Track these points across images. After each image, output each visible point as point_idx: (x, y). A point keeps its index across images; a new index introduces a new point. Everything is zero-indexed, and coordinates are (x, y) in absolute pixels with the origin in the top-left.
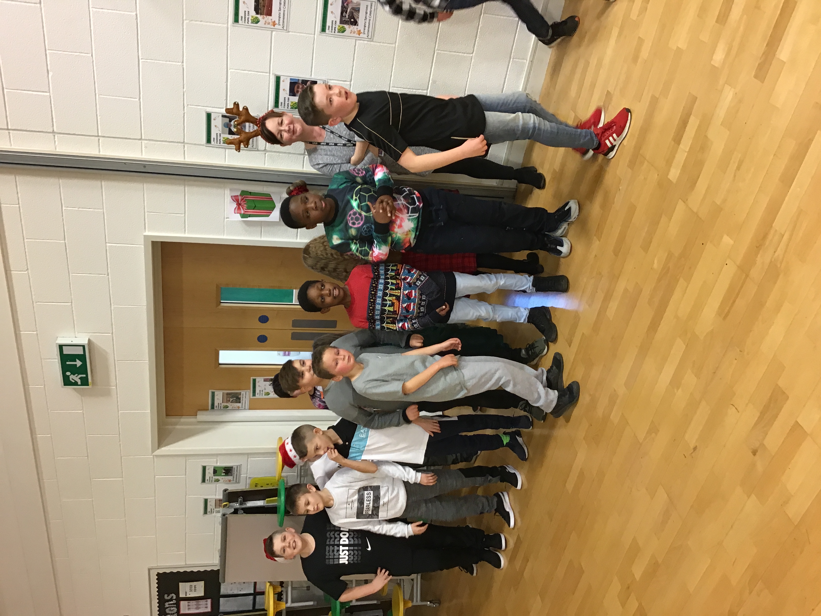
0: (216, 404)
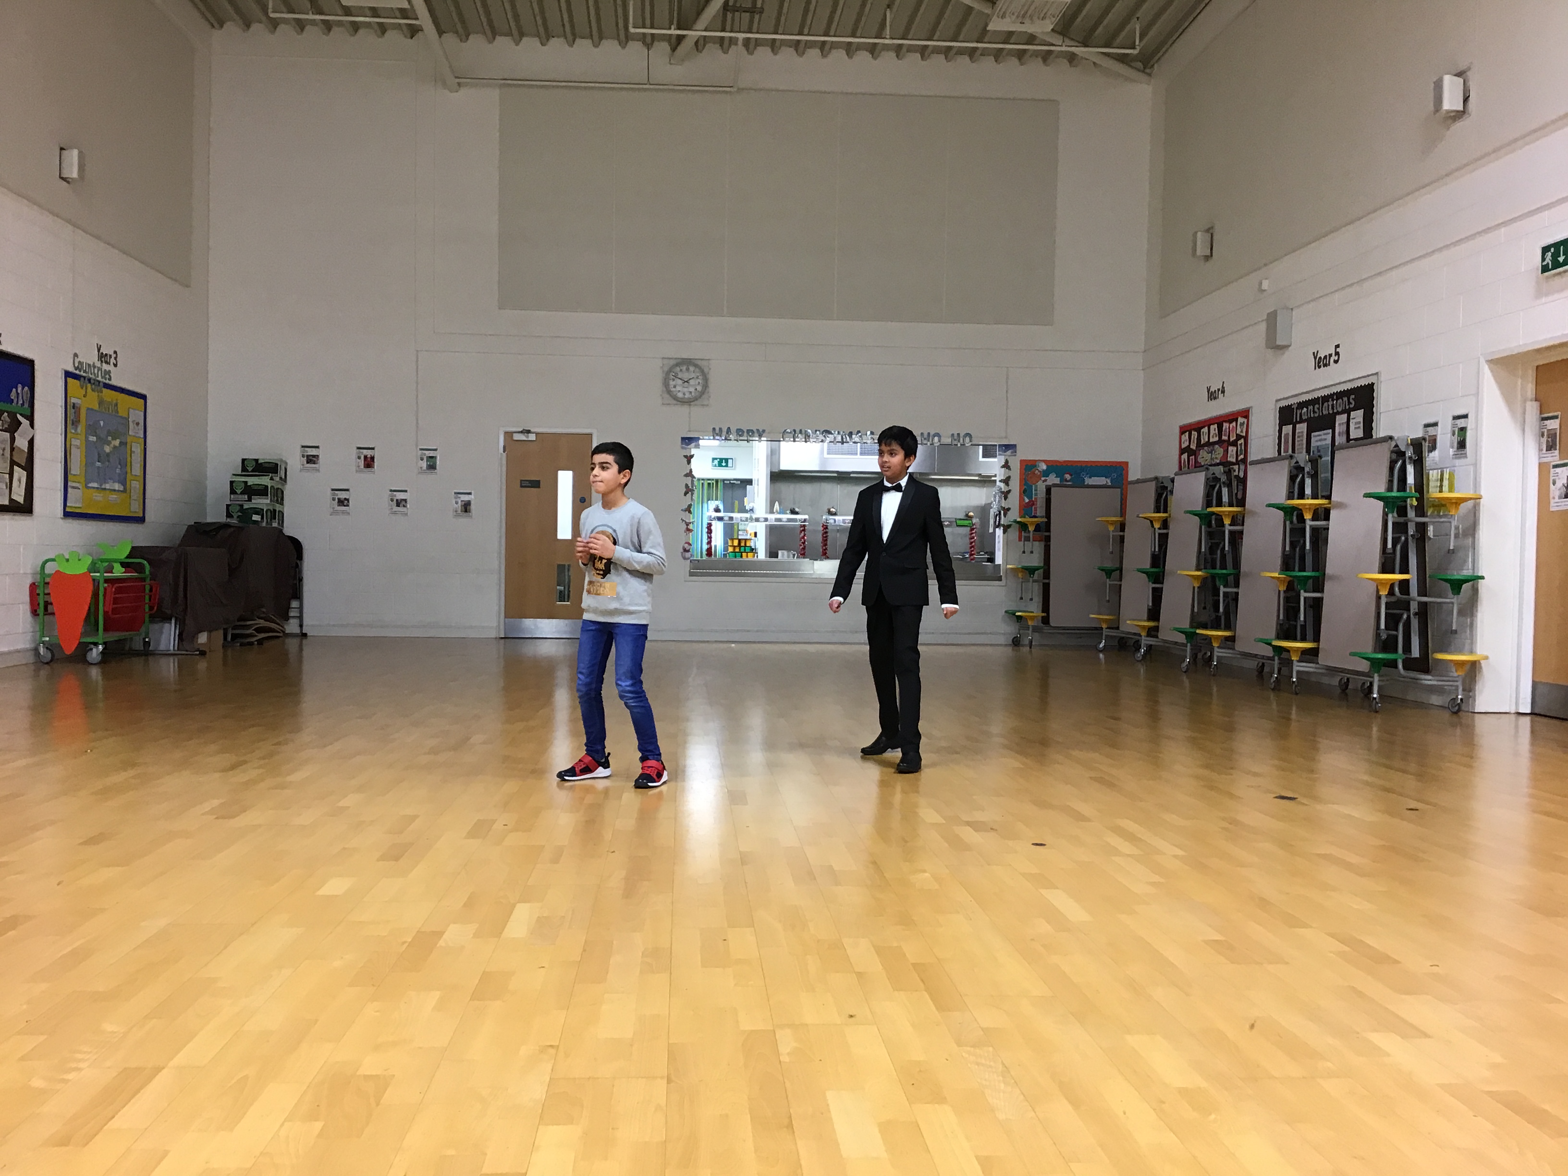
0: (1546, 422)
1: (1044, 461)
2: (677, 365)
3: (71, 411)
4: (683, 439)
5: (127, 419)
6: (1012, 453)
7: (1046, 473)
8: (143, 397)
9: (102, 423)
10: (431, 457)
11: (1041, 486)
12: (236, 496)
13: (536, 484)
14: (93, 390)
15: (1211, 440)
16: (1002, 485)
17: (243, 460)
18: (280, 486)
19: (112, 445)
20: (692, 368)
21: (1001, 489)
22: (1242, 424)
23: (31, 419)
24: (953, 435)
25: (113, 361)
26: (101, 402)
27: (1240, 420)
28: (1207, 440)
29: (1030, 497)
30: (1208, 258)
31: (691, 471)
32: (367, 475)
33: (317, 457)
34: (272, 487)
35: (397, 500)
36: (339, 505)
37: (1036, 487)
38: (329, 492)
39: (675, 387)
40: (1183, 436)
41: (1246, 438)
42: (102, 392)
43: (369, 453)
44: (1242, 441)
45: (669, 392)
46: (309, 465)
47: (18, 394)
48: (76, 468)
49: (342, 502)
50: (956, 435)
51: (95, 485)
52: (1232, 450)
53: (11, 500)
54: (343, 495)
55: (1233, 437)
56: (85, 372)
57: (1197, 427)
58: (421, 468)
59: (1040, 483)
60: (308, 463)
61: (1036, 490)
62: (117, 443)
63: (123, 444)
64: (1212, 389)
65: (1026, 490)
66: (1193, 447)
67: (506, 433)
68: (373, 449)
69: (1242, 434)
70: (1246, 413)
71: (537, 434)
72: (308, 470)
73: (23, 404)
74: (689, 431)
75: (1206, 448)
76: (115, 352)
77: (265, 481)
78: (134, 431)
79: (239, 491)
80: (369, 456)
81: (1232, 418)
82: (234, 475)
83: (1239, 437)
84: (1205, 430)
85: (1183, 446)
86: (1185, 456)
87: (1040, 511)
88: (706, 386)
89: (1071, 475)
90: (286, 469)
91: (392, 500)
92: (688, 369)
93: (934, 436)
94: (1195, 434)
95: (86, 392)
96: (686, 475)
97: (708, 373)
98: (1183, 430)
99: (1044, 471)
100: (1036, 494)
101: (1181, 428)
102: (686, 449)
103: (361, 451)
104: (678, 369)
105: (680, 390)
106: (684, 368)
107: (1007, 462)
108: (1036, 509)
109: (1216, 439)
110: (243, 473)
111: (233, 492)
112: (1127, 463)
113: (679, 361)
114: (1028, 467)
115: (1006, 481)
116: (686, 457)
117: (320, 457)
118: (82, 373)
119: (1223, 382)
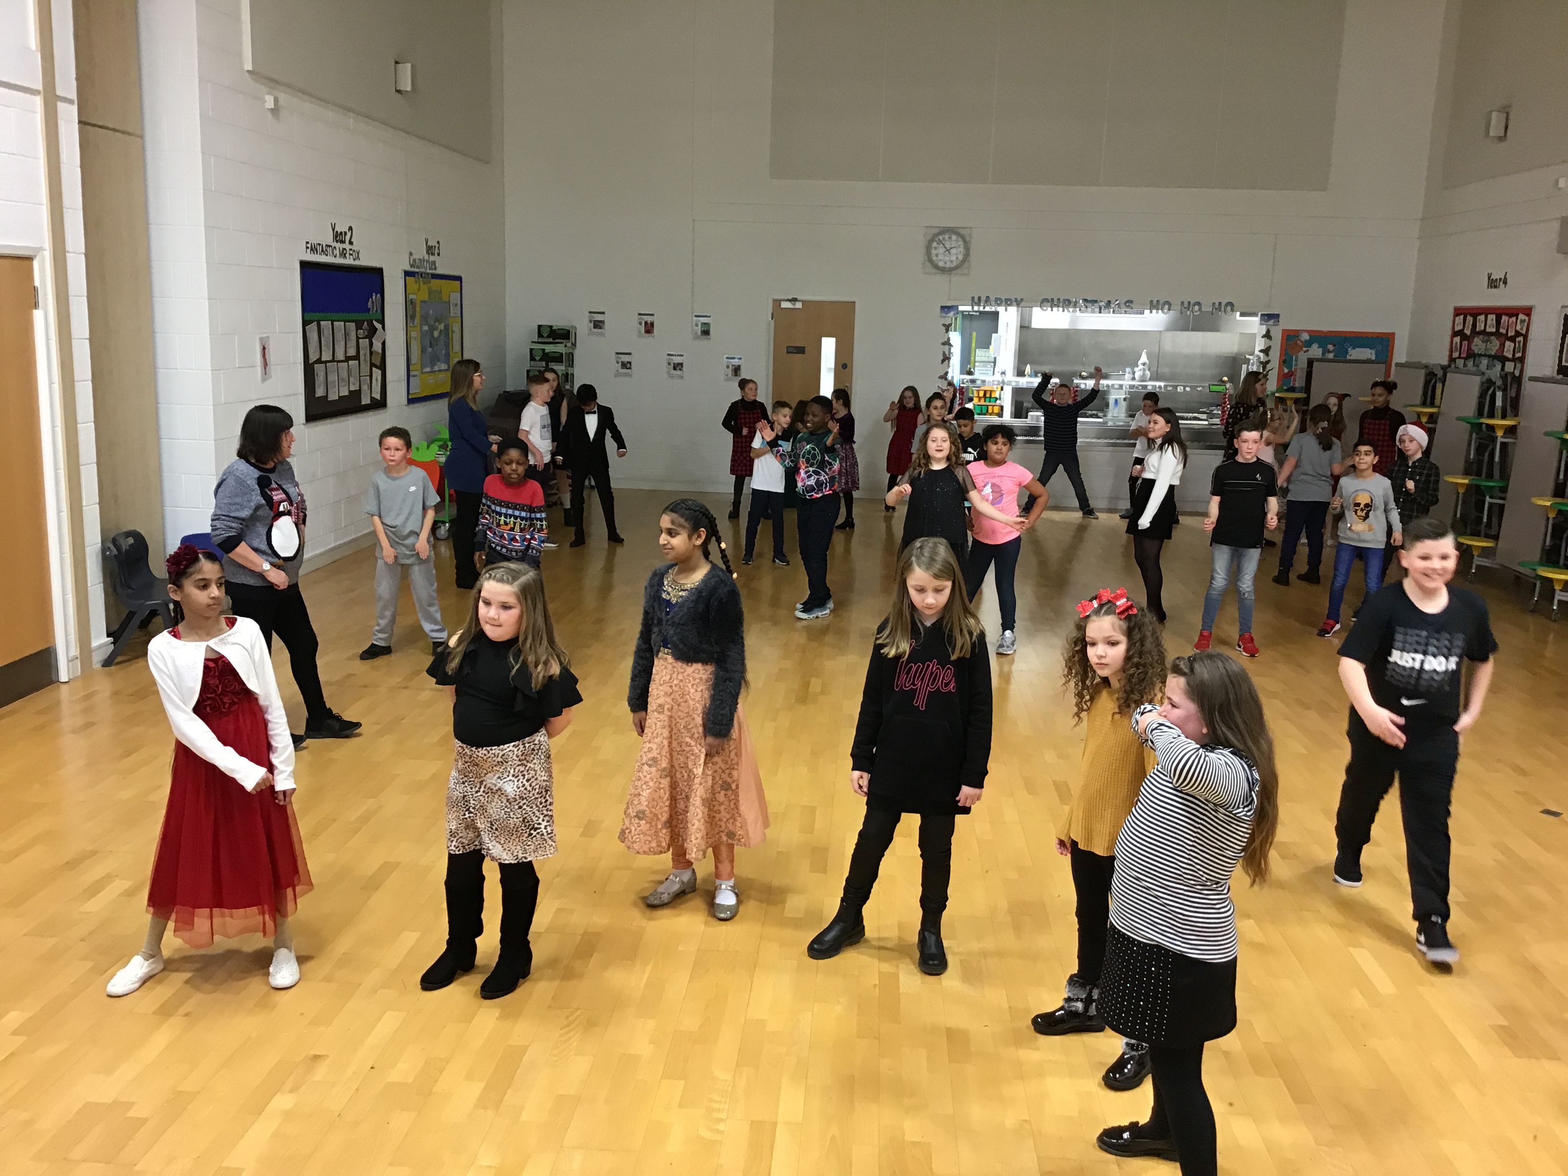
1: (1309, 332)
2: (940, 233)
3: (410, 307)
4: (943, 308)
5: (449, 302)
6: (1274, 322)
7: (1308, 344)
8: (459, 279)
9: (431, 312)
10: (705, 324)
11: (1302, 359)
12: (535, 363)
13: (801, 350)
14: (424, 283)
15: (1488, 330)
16: (1261, 355)
17: (540, 327)
18: (571, 351)
19: (439, 331)
20: (954, 237)
21: (1260, 358)
22: (1523, 321)
23: (382, 322)
24: (1214, 304)
25: (437, 251)
26: (430, 292)
27: (1521, 316)
28: (1483, 328)
29: (1290, 367)
30: (1502, 138)
31: (949, 339)
32: (648, 339)
33: (602, 322)
34: (566, 353)
35: (674, 364)
36: (622, 368)
37: (1297, 357)
38: (614, 356)
39: (937, 255)
40: (1457, 318)
41: (1526, 337)
42: (430, 283)
43: (649, 319)
44: (1521, 339)
45: (930, 260)
46: (596, 330)
47: (373, 302)
48: (415, 358)
49: (626, 365)
50: (1217, 304)
51: (428, 369)
52: (1509, 345)
53: (372, 399)
54: (626, 358)
55: (1512, 332)
56: (418, 267)
57: (1475, 313)
58: (696, 334)
59: (1302, 353)
60: (595, 327)
61: (1296, 360)
62: (442, 327)
63: (447, 327)
64: (1494, 277)
65: (1285, 361)
66: (1468, 332)
67: (774, 300)
68: (652, 315)
69: (1521, 331)
70: (1528, 311)
71: (803, 302)
72: (594, 334)
73: (376, 311)
74: (949, 300)
75: (1481, 337)
76: (438, 242)
77: (560, 348)
78: (454, 311)
79: (538, 358)
80: (649, 322)
81: (1513, 312)
82: (532, 342)
83: (1518, 334)
84: (1482, 317)
85: (1457, 329)
86: (1457, 339)
87: (1299, 382)
88: (967, 255)
89: (1334, 345)
90: (575, 334)
91: (669, 364)
92: (950, 238)
93: (1195, 305)
94: (1470, 319)
95: (419, 286)
96: (944, 344)
97: (970, 242)
98: (1458, 312)
99: (1306, 341)
100: (1296, 365)
101: (1456, 309)
102: (945, 317)
103: (643, 317)
104: (941, 238)
105: (942, 258)
106: (947, 236)
107: (1268, 331)
108: (1295, 380)
109: (1494, 330)
110: (540, 340)
111: (532, 359)
112: (1393, 335)
113: (941, 229)
114: (1291, 339)
115: (1266, 351)
116: (944, 325)
117: (606, 323)
118: (416, 270)
119: (1506, 273)
